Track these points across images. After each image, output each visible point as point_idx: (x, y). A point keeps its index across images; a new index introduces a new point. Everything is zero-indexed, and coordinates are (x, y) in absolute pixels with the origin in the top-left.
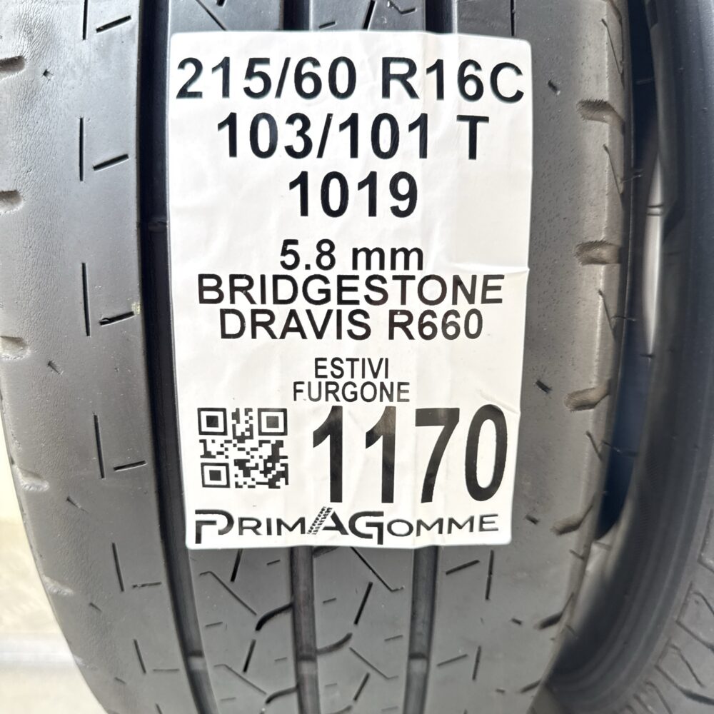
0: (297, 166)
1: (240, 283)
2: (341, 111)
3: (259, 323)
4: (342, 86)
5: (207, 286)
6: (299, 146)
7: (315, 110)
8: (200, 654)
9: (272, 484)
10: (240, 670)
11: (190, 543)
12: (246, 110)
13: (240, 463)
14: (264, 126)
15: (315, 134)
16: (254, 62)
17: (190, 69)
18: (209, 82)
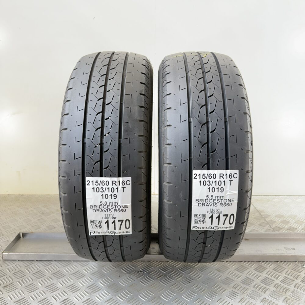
0: (102, 193)
5: (91, 207)
6: (102, 191)
7: (104, 187)
8: (91, 247)
10: (97, 249)
11: (90, 235)
14: (98, 189)
15: (104, 190)
16: (96, 181)
17: (88, 182)
18: (91, 183)
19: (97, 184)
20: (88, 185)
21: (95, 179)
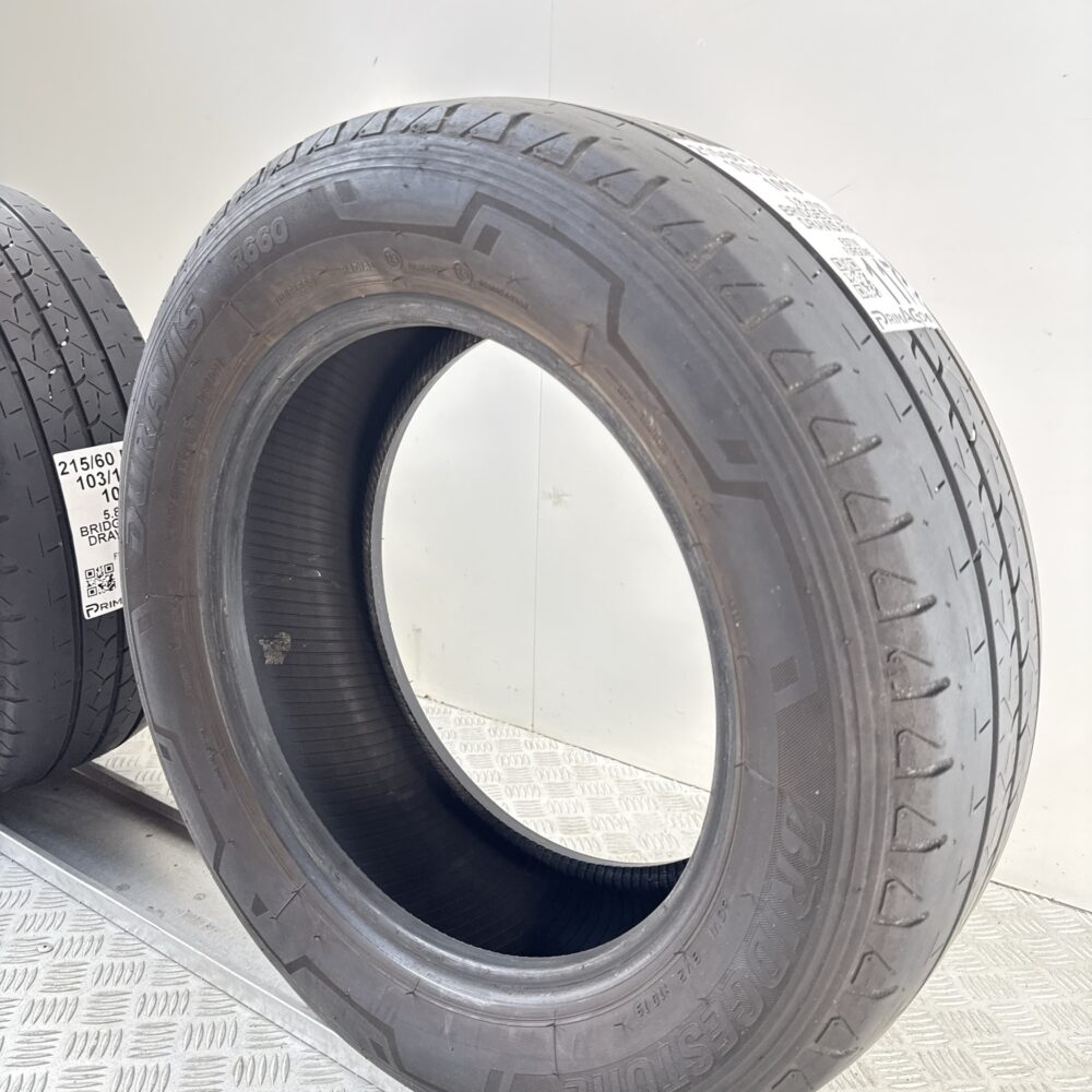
0: (103, 488)
1: (93, 528)
2: (112, 468)
3: (101, 538)
4: (110, 461)
5: (83, 531)
6: (102, 482)
7: (104, 470)
9: (111, 589)
11: (87, 617)
12: (84, 475)
13: (100, 585)
14: (90, 478)
15: (106, 477)
16: (82, 459)
17: (63, 465)
18: (70, 468)
19: (85, 466)
20: (63, 473)
21: (77, 454)
